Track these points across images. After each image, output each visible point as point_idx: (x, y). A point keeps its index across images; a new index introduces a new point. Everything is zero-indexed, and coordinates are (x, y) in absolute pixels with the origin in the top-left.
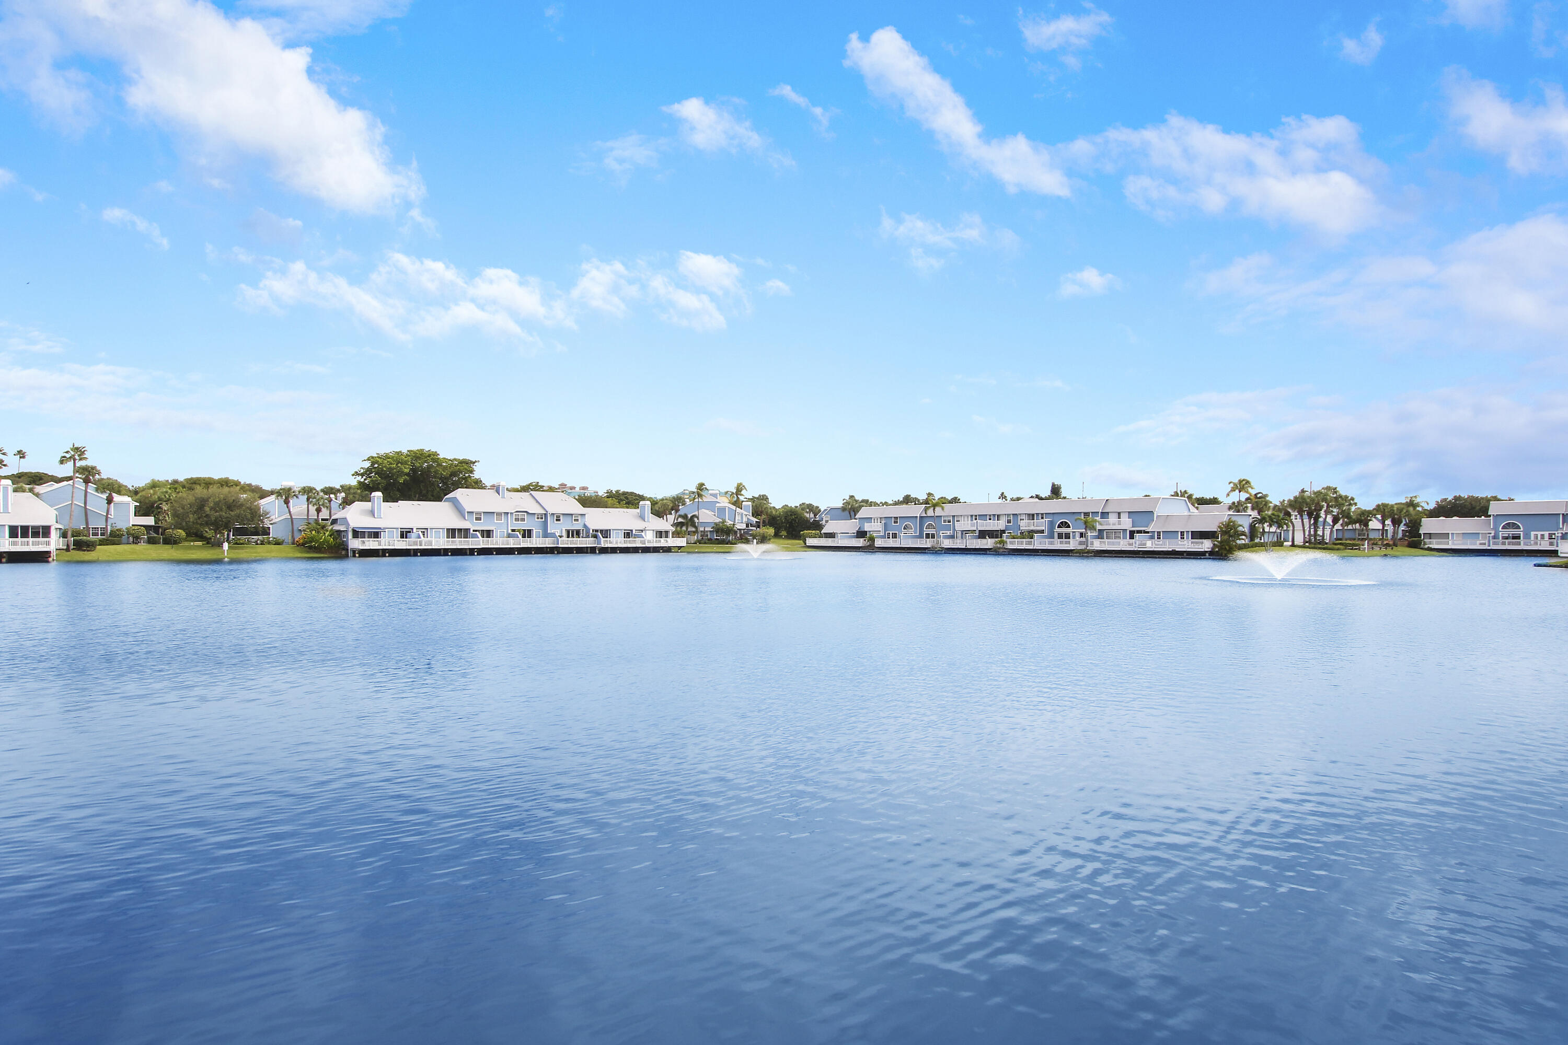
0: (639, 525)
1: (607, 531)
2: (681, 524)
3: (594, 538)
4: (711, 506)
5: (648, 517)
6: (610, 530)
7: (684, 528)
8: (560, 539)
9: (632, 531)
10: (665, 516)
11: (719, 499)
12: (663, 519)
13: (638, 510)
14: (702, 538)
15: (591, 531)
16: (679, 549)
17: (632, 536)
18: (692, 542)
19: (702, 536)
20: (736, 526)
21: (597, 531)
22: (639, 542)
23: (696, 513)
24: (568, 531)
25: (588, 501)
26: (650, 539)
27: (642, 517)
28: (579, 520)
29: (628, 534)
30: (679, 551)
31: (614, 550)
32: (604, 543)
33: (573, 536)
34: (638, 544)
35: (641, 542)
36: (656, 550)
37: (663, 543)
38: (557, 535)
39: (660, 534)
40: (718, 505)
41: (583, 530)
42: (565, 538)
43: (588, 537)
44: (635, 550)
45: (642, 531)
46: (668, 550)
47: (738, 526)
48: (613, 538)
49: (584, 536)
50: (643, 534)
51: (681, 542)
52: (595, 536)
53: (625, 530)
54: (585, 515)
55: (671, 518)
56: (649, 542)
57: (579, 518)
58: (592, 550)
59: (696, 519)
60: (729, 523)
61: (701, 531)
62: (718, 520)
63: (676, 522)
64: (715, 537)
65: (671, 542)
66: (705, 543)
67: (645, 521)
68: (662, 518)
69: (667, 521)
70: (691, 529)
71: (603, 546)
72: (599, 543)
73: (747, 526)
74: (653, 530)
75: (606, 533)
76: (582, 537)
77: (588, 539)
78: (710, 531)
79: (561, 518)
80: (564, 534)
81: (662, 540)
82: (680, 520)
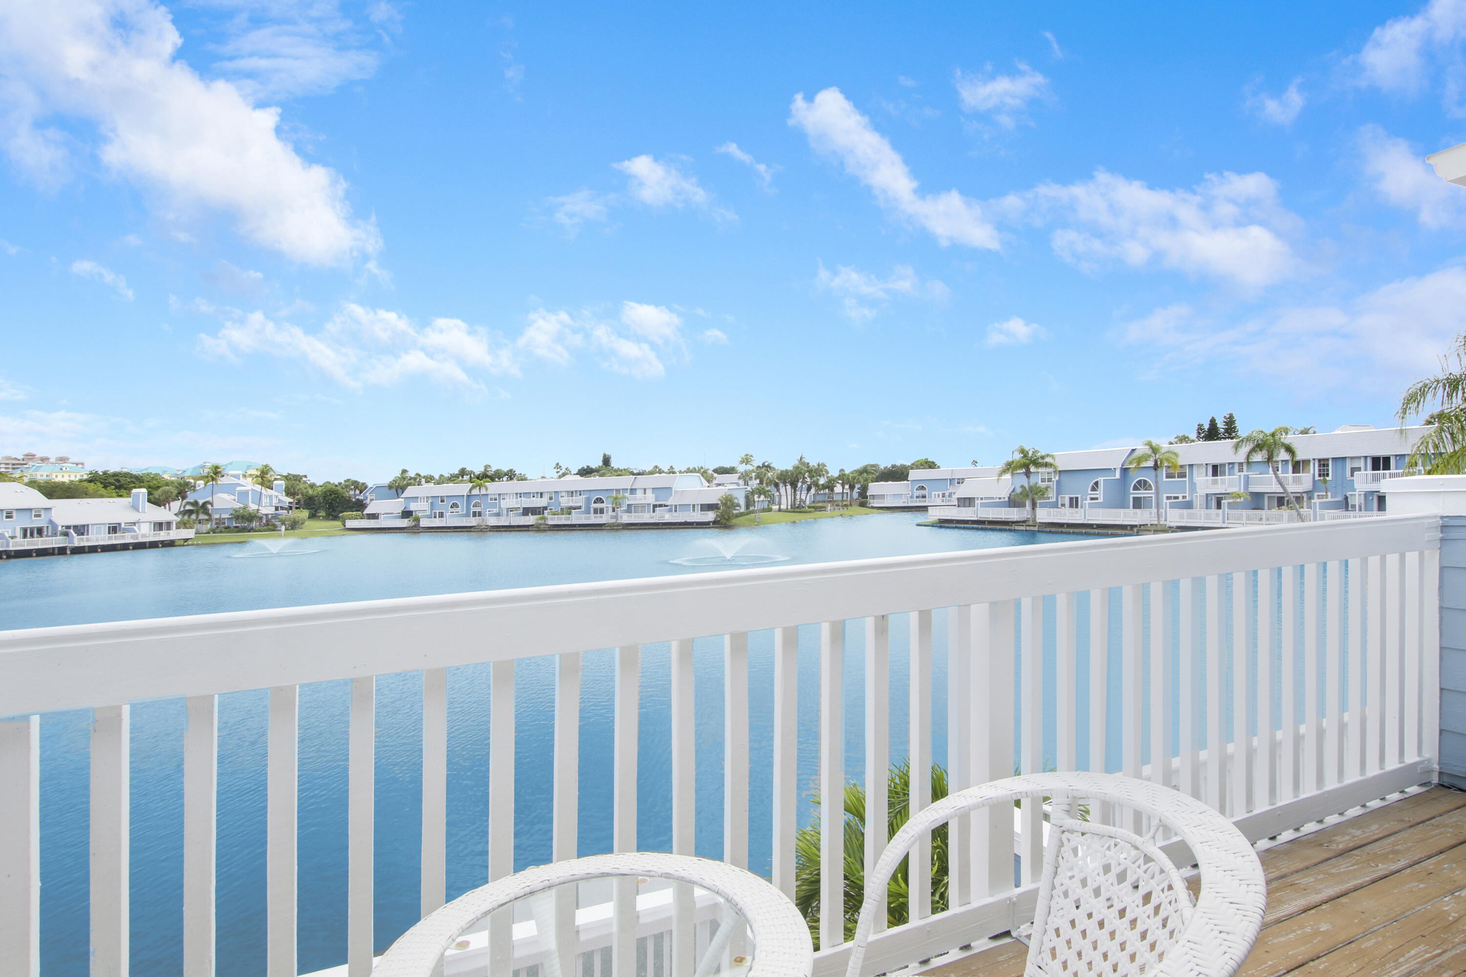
0: (132, 517)
1: (84, 526)
2: (190, 512)
3: (65, 536)
4: (230, 489)
5: (144, 507)
6: (88, 525)
7: (194, 517)
8: (11, 541)
9: (120, 524)
10: (167, 505)
11: (242, 481)
12: (165, 508)
13: (130, 500)
14: (217, 527)
15: (60, 528)
16: (185, 542)
17: (120, 530)
18: (204, 532)
19: (216, 523)
20: (260, 511)
21: (68, 527)
22: (129, 537)
23: (210, 499)
24: (25, 531)
25: (52, 491)
26: (146, 533)
27: (135, 507)
28: (43, 516)
29: (114, 529)
30: (186, 544)
31: (93, 549)
32: (78, 541)
33: (32, 535)
34: (128, 539)
35: (132, 537)
36: (153, 545)
37: (163, 536)
38: (7, 535)
39: (159, 526)
40: (239, 488)
41: (47, 527)
42: (19, 539)
43: (55, 535)
44: (125, 547)
45: (134, 524)
46: (171, 544)
47: (264, 511)
48: (93, 534)
49: (50, 534)
50: (136, 528)
51: (189, 533)
52: (66, 534)
53: (109, 524)
54: (51, 509)
55: (176, 505)
56: (143, 536)
57: (42, 513)
58: (62, 551)
59: (209, 506)
60: (253, 507)
61: (216, 519)
62: (238, 505)
63: (182, 509)
64: (235, 525)
65: (174, 534)
66: (221, 532)
67: (139, 512)
68: (163, 507)
69: (170, 510)
70: (202, 517)
71: (77, 545)
72: (72, 541)
73: (277, 509)
74: (150, 522)
75: (81, 530)
76: (47, 536)
77: (54, 538)
78: (228, 518)
79: (14, 514)
80: (19, 533)
81: (162, 533)
82: (188, 507)
